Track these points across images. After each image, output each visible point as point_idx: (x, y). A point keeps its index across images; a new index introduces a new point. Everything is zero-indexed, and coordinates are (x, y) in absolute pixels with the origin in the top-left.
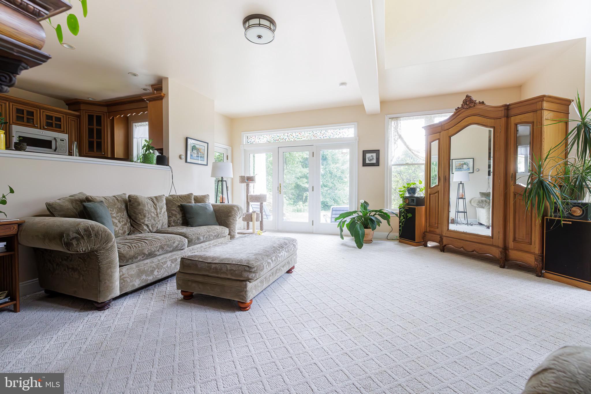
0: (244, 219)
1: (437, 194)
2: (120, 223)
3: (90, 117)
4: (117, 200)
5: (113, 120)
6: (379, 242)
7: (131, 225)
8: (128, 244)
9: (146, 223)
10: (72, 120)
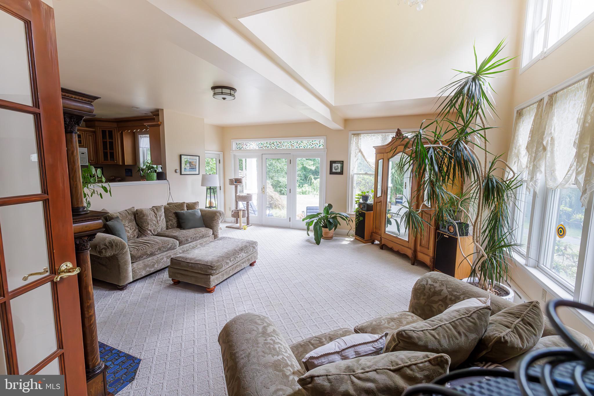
0: (233, 216)
1: (380, 203)
2: (131, 230)
3: (104, 132)
4: (128, 213)
5: (122, 133)
6: (339, 238)
7: (139, 231)
8: (137, 247)
9: (149, 228)
10: (90, 136)
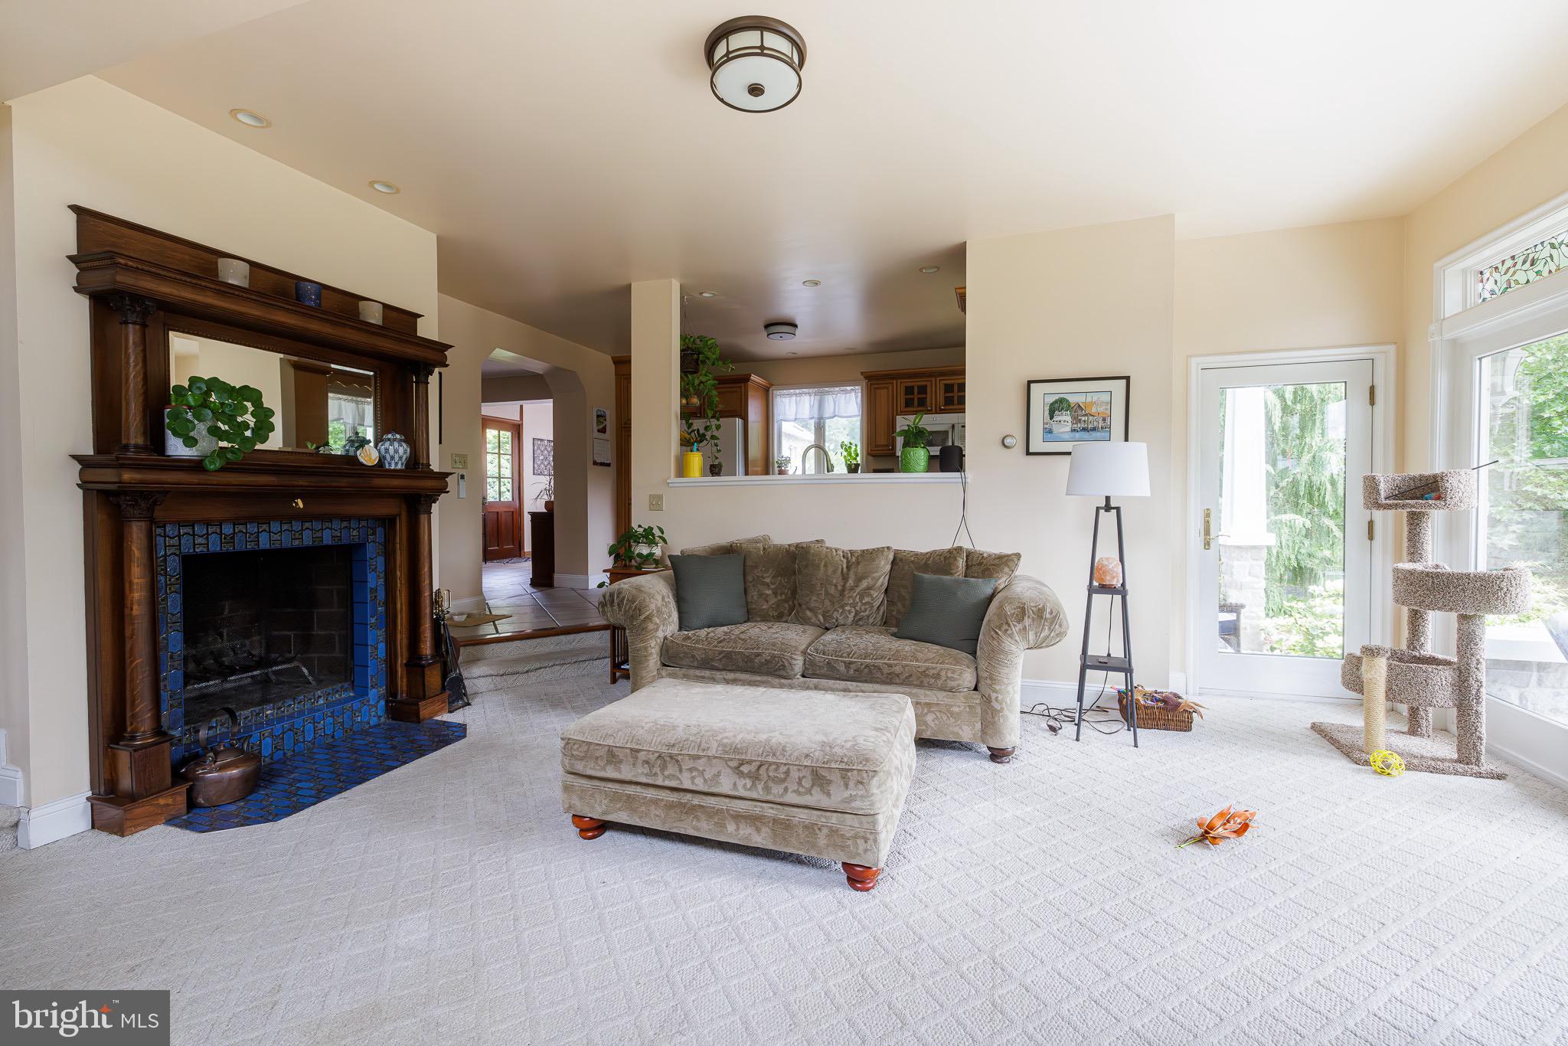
2: (776, 597)
